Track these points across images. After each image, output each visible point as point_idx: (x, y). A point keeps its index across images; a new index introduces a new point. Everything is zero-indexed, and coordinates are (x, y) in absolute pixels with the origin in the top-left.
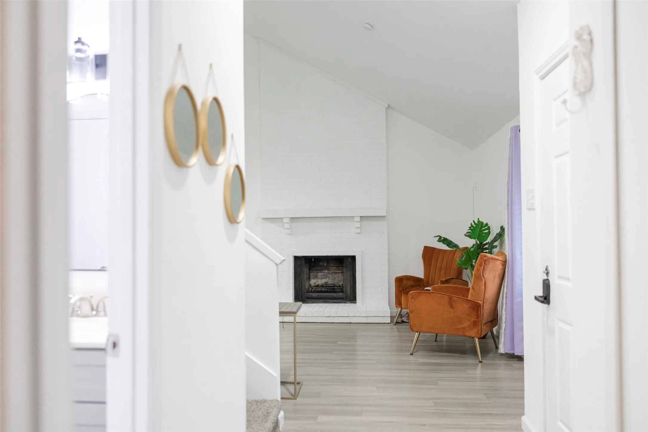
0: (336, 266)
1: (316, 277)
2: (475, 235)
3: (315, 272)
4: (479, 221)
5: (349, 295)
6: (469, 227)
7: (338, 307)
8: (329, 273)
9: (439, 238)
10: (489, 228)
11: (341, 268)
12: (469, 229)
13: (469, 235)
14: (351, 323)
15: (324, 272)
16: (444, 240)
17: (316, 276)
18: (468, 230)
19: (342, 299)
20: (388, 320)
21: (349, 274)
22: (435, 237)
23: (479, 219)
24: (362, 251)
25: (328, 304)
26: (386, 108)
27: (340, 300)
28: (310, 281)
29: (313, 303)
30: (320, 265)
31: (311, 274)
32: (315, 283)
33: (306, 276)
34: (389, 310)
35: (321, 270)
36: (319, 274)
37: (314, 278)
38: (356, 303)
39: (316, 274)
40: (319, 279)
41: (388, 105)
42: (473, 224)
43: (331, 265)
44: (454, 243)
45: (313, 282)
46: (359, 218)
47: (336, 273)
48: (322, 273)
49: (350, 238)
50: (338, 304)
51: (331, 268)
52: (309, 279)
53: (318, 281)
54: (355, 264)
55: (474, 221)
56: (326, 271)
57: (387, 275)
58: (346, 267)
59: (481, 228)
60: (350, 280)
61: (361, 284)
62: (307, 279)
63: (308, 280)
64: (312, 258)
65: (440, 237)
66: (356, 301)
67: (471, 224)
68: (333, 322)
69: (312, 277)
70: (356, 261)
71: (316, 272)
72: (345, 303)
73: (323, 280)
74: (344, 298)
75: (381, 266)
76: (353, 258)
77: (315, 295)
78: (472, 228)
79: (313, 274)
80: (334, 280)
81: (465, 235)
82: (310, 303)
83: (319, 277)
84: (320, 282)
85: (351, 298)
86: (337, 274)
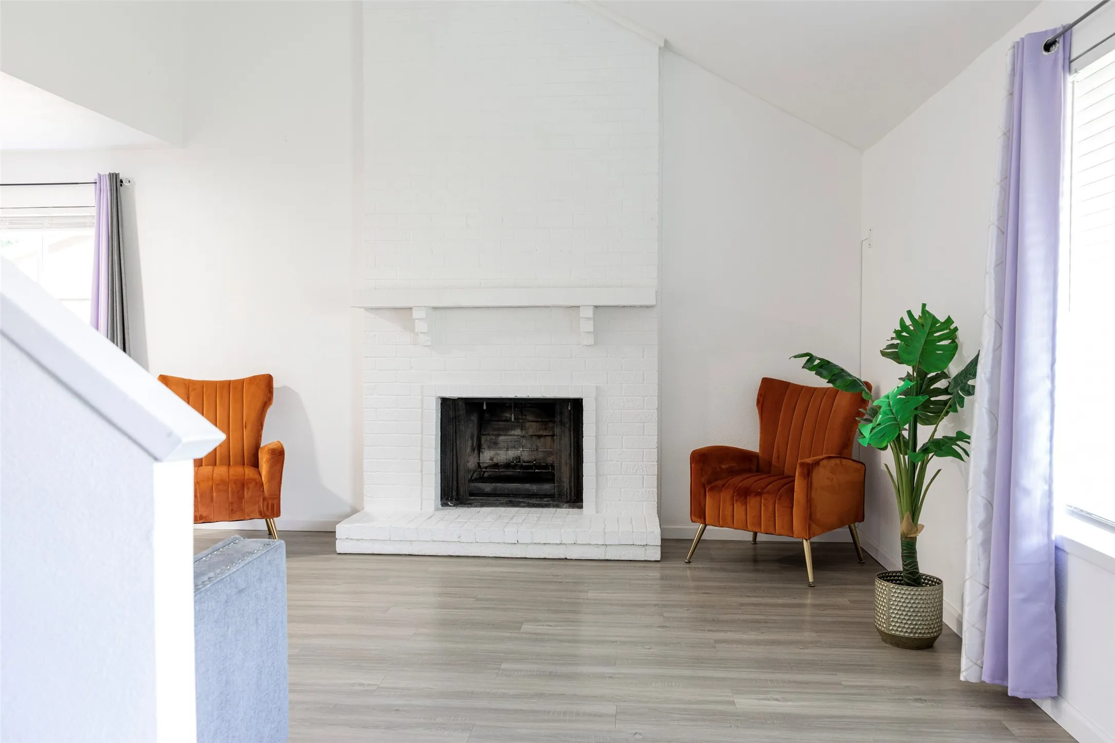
0: (539, 422)
1: (494, 445)
2: (909, 353)
3: (493, 435)
4: (924, 311)
5: (565, 489)
6: (896, 332)
7: (539, 517)
8: (523, 437)
9: (808, 361)
10: (952, 335)
11: (550, 425)
12: (894, 335)
13: (894, 354)
14: (566, 559)
15: (513, 432)
16: (824, 367)
17: (496, 443)
18: (892, 339)
19: (551, 496)
20: (656, 555)
21: (566, 441)
22: (795, 357)
23: (924, 305)
24: (596, 386)
25: (516, 509)
26: (660, 48)
27: (545, 499)
28: (481, 454)
29: (482, 506)
30: (504, 418)
31: (483, 439)
32: (491, 459)
33: (470, 443)
34: (658, 531)
35: (505, 430)
36: (501, 438)
37: (489, 448)
38: (581, 507)
39: (494, 437)
40: (500, 449)
41: (666, 41)
42: (908, 322)
43: (530, 418)
44: (851, 376)
45: (487, 456)
46: (591, 309)
47: (540, 437)
48: (508, 435)
49: (572, 357)
50: (541, 509)
51: (528, 424)
52: (479, 448)
53: (499, 454)
54: (580, 415)
55: (909, 313)
56: (518, 432)
57: (655, 445)
58: (562, 423)
59: (930, 333)
60: (570, 454)
61: (594, 464)
62: (473, 450)
63: (476, 451)
64: (484, 403)
65: (811, 358)
66: (582, 502)
67: (902, 320)
68: (524, 556)
69: (484, 446)
70: (583, 410)
71: (495, 433)
72: (557, 506)
73: (509, 452)
74: (555, 495)
75: (642, 424)
76: (577, 404)
77: (488, 487)
78: (904, 334)
79: (489, 438)
80: (535, 452)
81: (884, 354)
82: (476, 506)
83: (502, 445)
84: (503, 455)
85: (570, 495)
86: (542, 440)
